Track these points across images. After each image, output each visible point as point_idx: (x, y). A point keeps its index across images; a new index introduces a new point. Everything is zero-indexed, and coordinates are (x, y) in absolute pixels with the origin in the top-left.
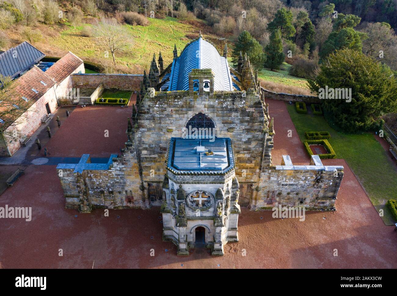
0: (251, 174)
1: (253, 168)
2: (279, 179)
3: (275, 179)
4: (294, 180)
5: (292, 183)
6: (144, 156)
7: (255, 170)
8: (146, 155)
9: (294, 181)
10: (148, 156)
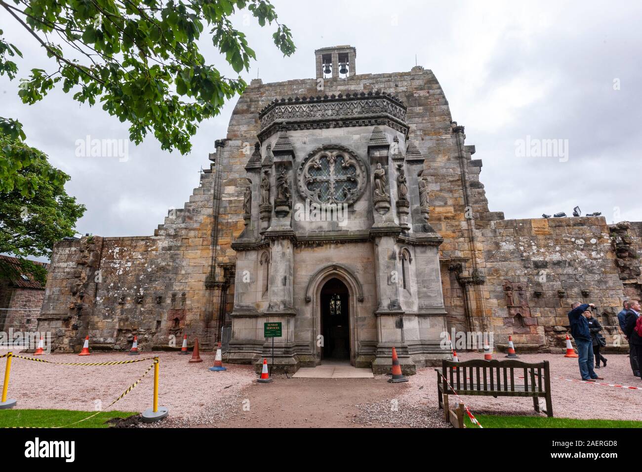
0: (452, 235)
1: (453, 218)
2: (522, 248)
3: (512, 247)
4: (558, 248)
5: (556, 257)
6: (227, 199)
7: (457, 223)
8: (232, 195)
9: (561, 252)
10: (236, 198)
